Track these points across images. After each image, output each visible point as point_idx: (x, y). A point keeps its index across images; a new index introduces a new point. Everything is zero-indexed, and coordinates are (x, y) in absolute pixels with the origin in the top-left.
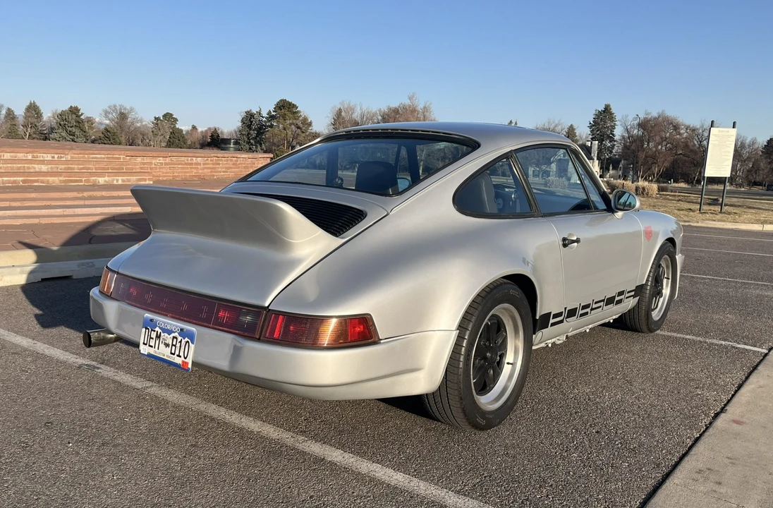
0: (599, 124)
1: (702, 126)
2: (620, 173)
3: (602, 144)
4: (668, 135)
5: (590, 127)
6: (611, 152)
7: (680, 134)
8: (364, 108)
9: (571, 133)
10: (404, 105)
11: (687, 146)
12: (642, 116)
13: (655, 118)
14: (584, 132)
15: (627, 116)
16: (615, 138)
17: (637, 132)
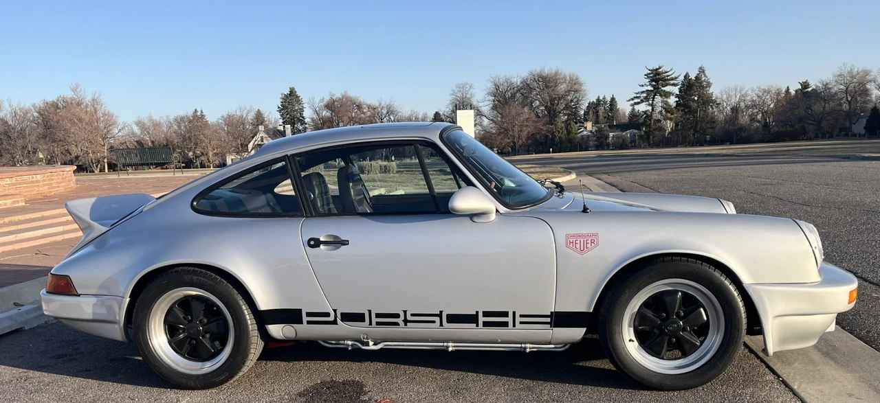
0: (287, 108)
1: (380, 104)
3: (294, 127)
4: (354, 114)
5: (280, 111)
7: (364, 113)
8: (15, 104)
9: (259, 119)
10: (64, 98)
12: (327, 98)
13: (340, 99)
14: (273, 116)
15: (314, 98)
16: (306, 120)
17: (326, 114)
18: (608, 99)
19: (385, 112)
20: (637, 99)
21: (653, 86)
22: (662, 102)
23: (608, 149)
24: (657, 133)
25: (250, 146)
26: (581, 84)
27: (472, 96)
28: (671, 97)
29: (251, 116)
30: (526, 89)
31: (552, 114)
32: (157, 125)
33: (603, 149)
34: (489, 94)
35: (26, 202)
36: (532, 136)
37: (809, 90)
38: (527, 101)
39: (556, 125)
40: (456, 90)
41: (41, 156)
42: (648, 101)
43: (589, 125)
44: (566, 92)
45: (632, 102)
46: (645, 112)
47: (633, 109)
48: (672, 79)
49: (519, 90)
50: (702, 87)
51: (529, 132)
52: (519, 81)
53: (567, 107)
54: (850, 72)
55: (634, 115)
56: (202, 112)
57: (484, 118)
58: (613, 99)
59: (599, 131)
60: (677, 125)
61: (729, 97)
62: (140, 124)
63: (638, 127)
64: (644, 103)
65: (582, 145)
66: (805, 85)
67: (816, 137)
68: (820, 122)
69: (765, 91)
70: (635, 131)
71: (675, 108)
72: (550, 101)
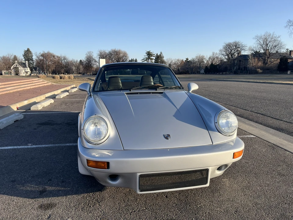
0: (26, 55)
1: (61, 56)
2: (38, 72)
3: (29, 62)
4: (52, 59)
5: (24, 56)
6: (33, 65)
7: (56, 59)
9: (15, 58)
11: (59, 62)
12: (42, 53)
13: (46, 53)
14: (21, 58)
16: (34, 60)
17: (41, 58)
18: (135, 59)
19: (63, 59)
21: (148, 56)
22: (151, 61)
25: (12, 68)
26: (127, 54)
27: (93, 55)
28: (153, 60)
29: (12, 57)
30: (110, 54)
34: (98, 55)
37: (188, 60)
38: (110, 58)
40: (87, 53)
42: (147, 61)
44: (122, 56)
45: (142, 61)
48: (153, 55)
49: (108, 55)
50: (161, 57)
52: (108, 52)
53: (123, 61)
54: (199, 56)
57: (97, 63)
58: (136, 60)
61: (168, 61)
66: (187, 59)
67: (192, 73)
68: (192, 69)
69: (177, 60)
72: (118, 59)
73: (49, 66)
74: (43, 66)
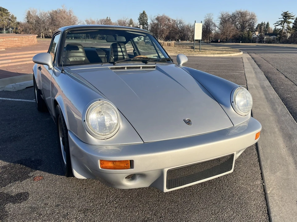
0: (142, 19)
1: (177, 19)
3: (144, 26)
4: (166, 23)
5: (139, 20)
7: (170, 23)
8: (41, 11)
9: (131, 22)
10: (59, 9)
11: (173, 27)
12: (156, 17)
13: (161, 16)
14: (136, 22)
16: (148, 24)
17: (156, 22)
18: (266, 23)
19: (179, 22)
20: (277, 24)
21: (284, 19)
22: (287, 25)
23: (263, 43)
24: (283, 38)
26: (255, 17)
27: (213, 18)
28: (291, 24)
29: (128, 21)
30: (234, 17)
31: (243, 27)
32: (93, 22)
33: (261, 43)
34: (220, 18)
35: (5, 49)
36: (234, 36)
38: (234, 22)
39: (244, 32)
40: (207, 16)
41: (50, 31)
42: (281, 25)
43: (257, 33)
44: (249, 19)
45: (275, 25)
46: (280, 29)
47: (276, 28)
48: (292, 17)
49: (231, 17)
51: (233, 34)
52: (231, 14)
53: (249, 25)
55: (275, 30)
56: (110, 18)
57: (216, 28)
58: (268, 23)
59: (261, 36)
60: (292, 35)
62: (87, 21)
63: (276, 35)
64: (280, 26)
65: (253, 41)
70: (275, 36)
71: (292, 28)
72: (243, 22)
73: (162, 31)
74: (156, 31)
